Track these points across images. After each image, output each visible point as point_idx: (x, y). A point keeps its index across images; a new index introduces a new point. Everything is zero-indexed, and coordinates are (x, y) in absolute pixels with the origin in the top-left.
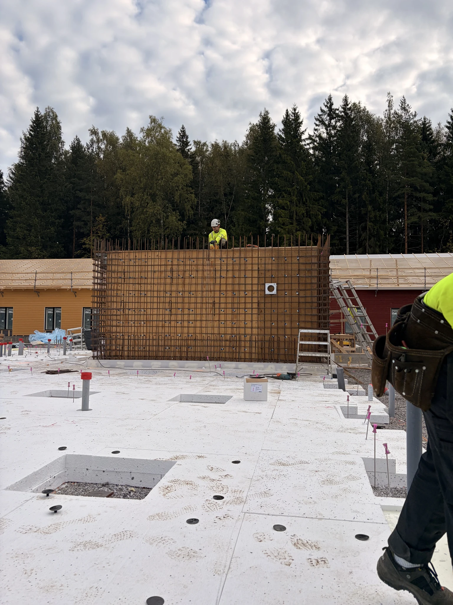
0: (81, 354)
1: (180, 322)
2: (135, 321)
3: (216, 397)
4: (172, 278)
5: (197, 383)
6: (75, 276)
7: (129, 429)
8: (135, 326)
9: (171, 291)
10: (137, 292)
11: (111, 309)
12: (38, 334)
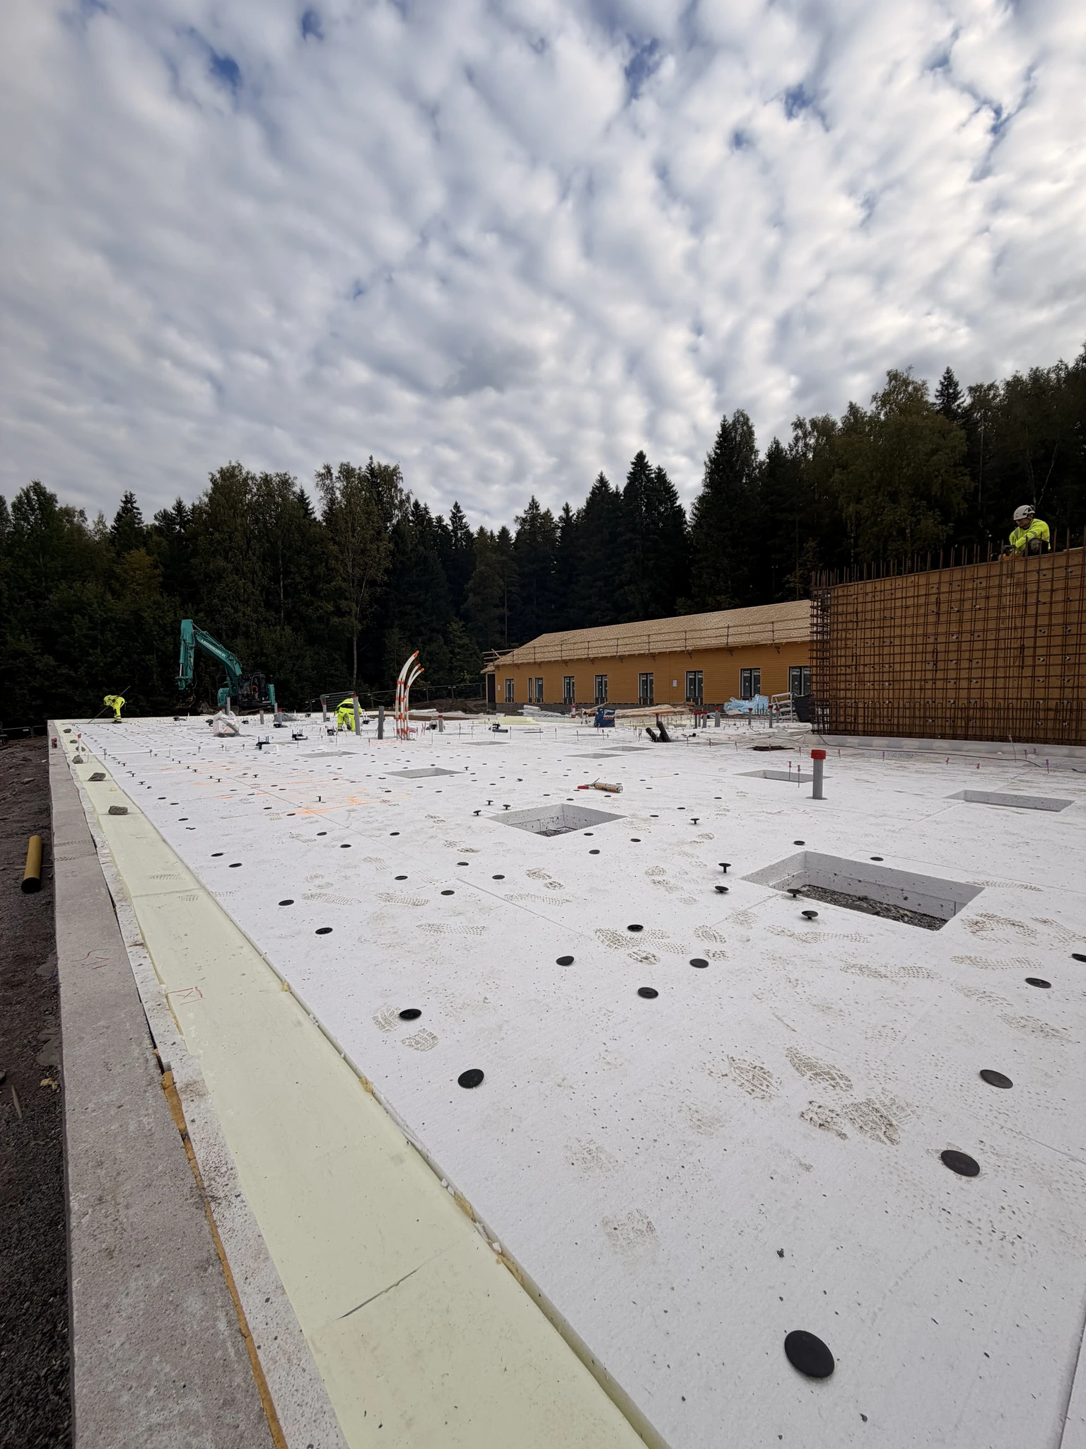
0: (792, 727)
1: (953, 681)
2: (874, 681)
3: (1029, 799)
4: (938, 614)
5: (992, 776)
6: (777, 626)
7: (889, 831)
8: (874, 689)
9: (936, 634)
10: (877, 640)
11: (837, 667)
12: (735, 702)
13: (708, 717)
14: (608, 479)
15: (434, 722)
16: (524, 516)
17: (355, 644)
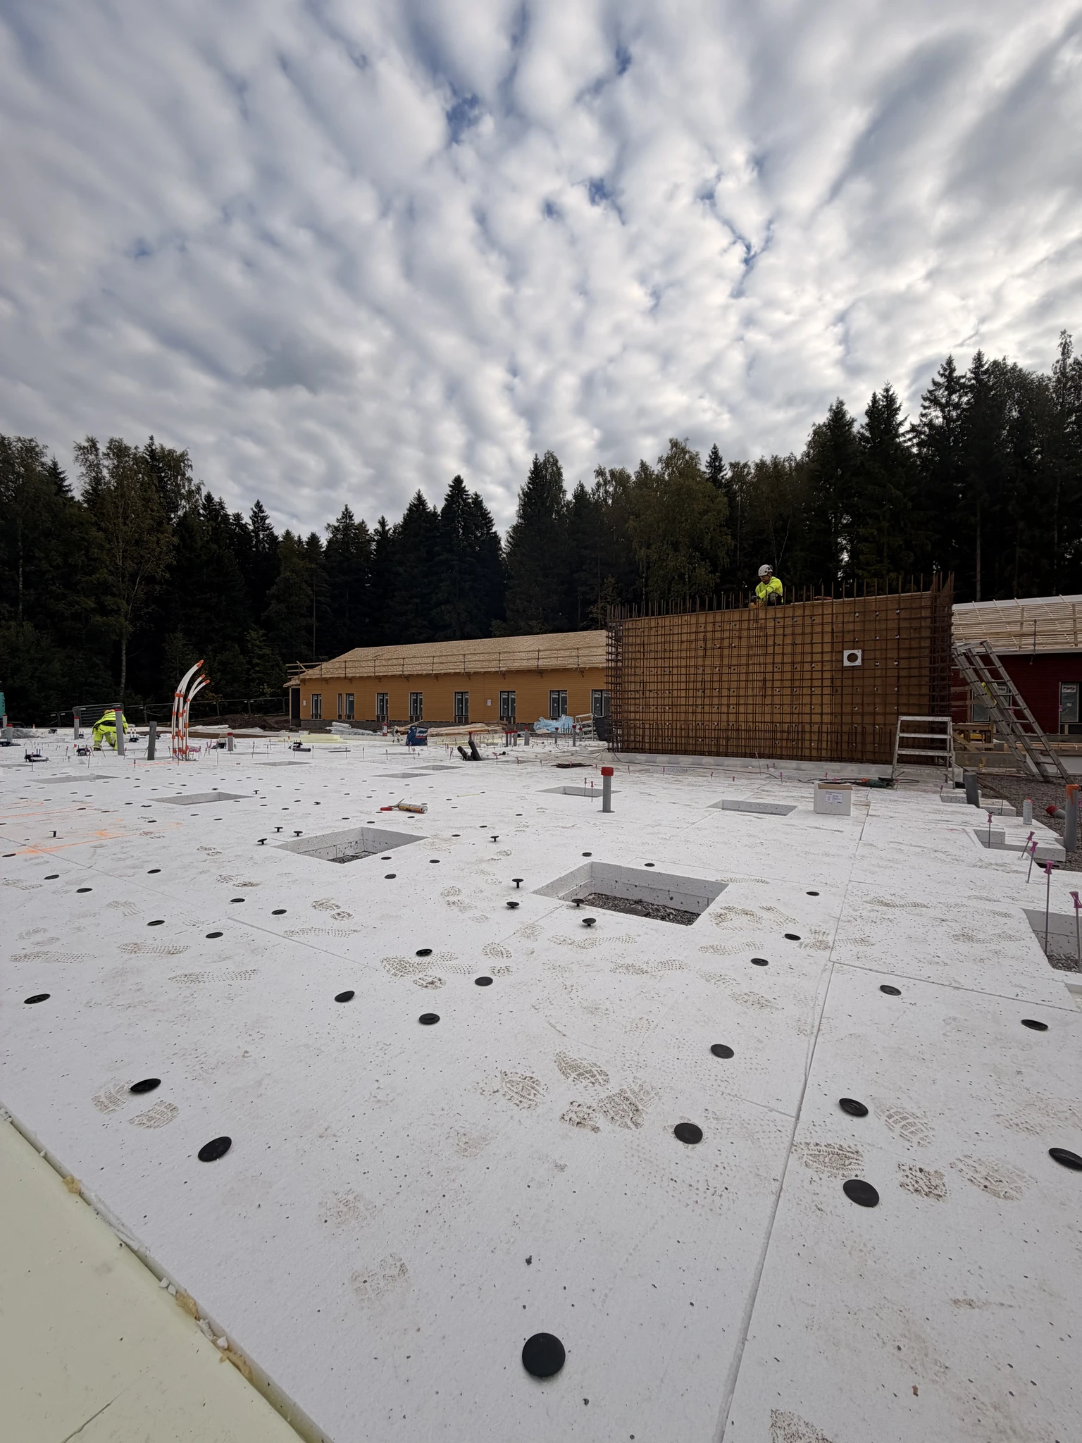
0: (593, 745)
1: (716, 707)
2: (657, 705)
3: (772, 805)
4: (705, 649)
5: (743, 787)
6: (581, 652)
7: (662, 838)
8: (657, 712)
9: (704, 666)
10: (659, 669)
11: (628, 691)
12: (544, 721)
13: (519, 736)
14: (425, 498)
15: (222, 740)
16: (336, 524)
17: (124, 647)
